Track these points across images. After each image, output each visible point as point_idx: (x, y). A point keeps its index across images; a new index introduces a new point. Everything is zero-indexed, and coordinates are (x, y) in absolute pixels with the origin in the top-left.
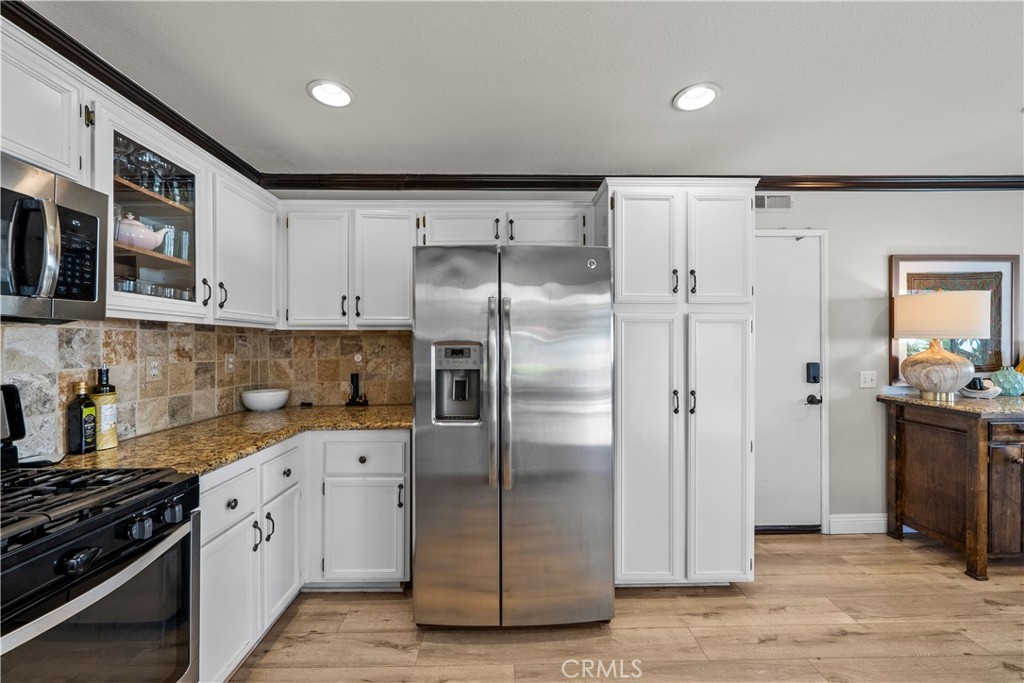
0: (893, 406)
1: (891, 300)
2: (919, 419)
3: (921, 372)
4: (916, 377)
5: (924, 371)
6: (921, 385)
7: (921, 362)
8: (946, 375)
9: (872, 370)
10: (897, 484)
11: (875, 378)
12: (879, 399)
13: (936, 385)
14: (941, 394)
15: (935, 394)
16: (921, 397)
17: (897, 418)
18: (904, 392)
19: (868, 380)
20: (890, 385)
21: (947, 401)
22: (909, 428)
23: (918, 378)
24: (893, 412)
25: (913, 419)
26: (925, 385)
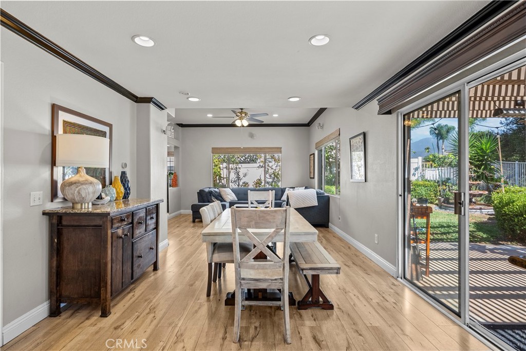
0: (55, 217)
1: (54, 138)
2: (72, 223)
3: (75, 190)
4: (72, 194)
5: (77, 189)
6: (74, 199)
7: (75, 183)
8: (89, 191)
9: (40, 191)
10: (57, 275)
11: (41, 197)
12: (44, 214)
13: (83, 198)
14: (85, 203)
15: (82, 204)
16: (73, 208)
17: (58, 225)
18: (60, 206)
19: (37, 199)
20: (52, 201)
21: (88, 208)
22: (65, 231)
23: (73, 194)
24: (55, 221)
25: (69, 224)
26: (77, 199)
